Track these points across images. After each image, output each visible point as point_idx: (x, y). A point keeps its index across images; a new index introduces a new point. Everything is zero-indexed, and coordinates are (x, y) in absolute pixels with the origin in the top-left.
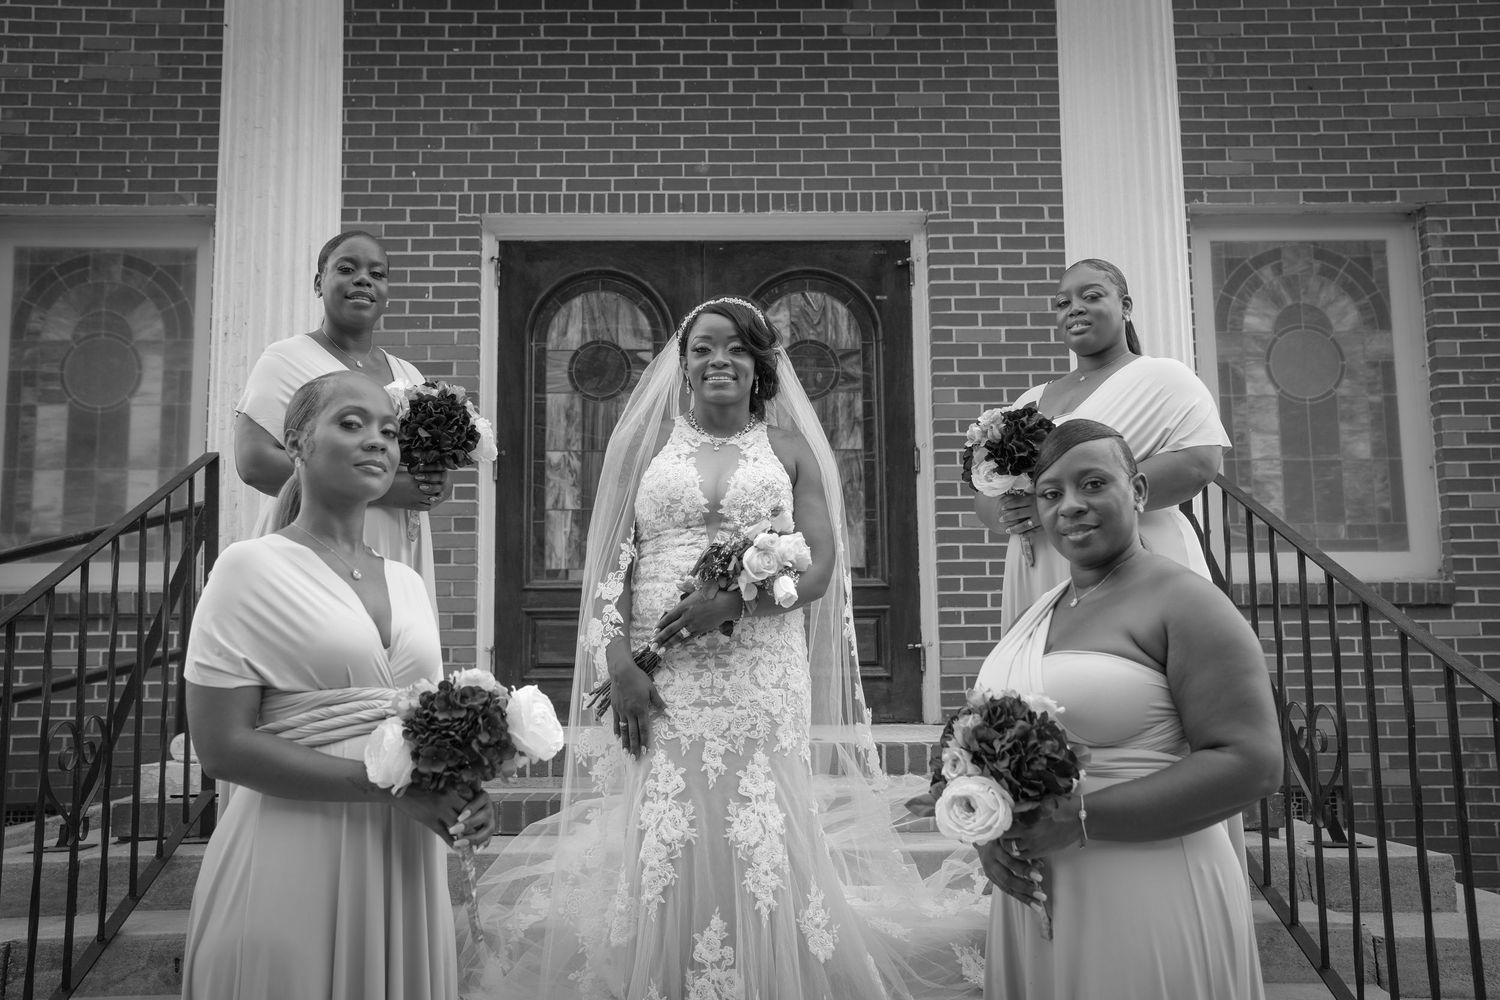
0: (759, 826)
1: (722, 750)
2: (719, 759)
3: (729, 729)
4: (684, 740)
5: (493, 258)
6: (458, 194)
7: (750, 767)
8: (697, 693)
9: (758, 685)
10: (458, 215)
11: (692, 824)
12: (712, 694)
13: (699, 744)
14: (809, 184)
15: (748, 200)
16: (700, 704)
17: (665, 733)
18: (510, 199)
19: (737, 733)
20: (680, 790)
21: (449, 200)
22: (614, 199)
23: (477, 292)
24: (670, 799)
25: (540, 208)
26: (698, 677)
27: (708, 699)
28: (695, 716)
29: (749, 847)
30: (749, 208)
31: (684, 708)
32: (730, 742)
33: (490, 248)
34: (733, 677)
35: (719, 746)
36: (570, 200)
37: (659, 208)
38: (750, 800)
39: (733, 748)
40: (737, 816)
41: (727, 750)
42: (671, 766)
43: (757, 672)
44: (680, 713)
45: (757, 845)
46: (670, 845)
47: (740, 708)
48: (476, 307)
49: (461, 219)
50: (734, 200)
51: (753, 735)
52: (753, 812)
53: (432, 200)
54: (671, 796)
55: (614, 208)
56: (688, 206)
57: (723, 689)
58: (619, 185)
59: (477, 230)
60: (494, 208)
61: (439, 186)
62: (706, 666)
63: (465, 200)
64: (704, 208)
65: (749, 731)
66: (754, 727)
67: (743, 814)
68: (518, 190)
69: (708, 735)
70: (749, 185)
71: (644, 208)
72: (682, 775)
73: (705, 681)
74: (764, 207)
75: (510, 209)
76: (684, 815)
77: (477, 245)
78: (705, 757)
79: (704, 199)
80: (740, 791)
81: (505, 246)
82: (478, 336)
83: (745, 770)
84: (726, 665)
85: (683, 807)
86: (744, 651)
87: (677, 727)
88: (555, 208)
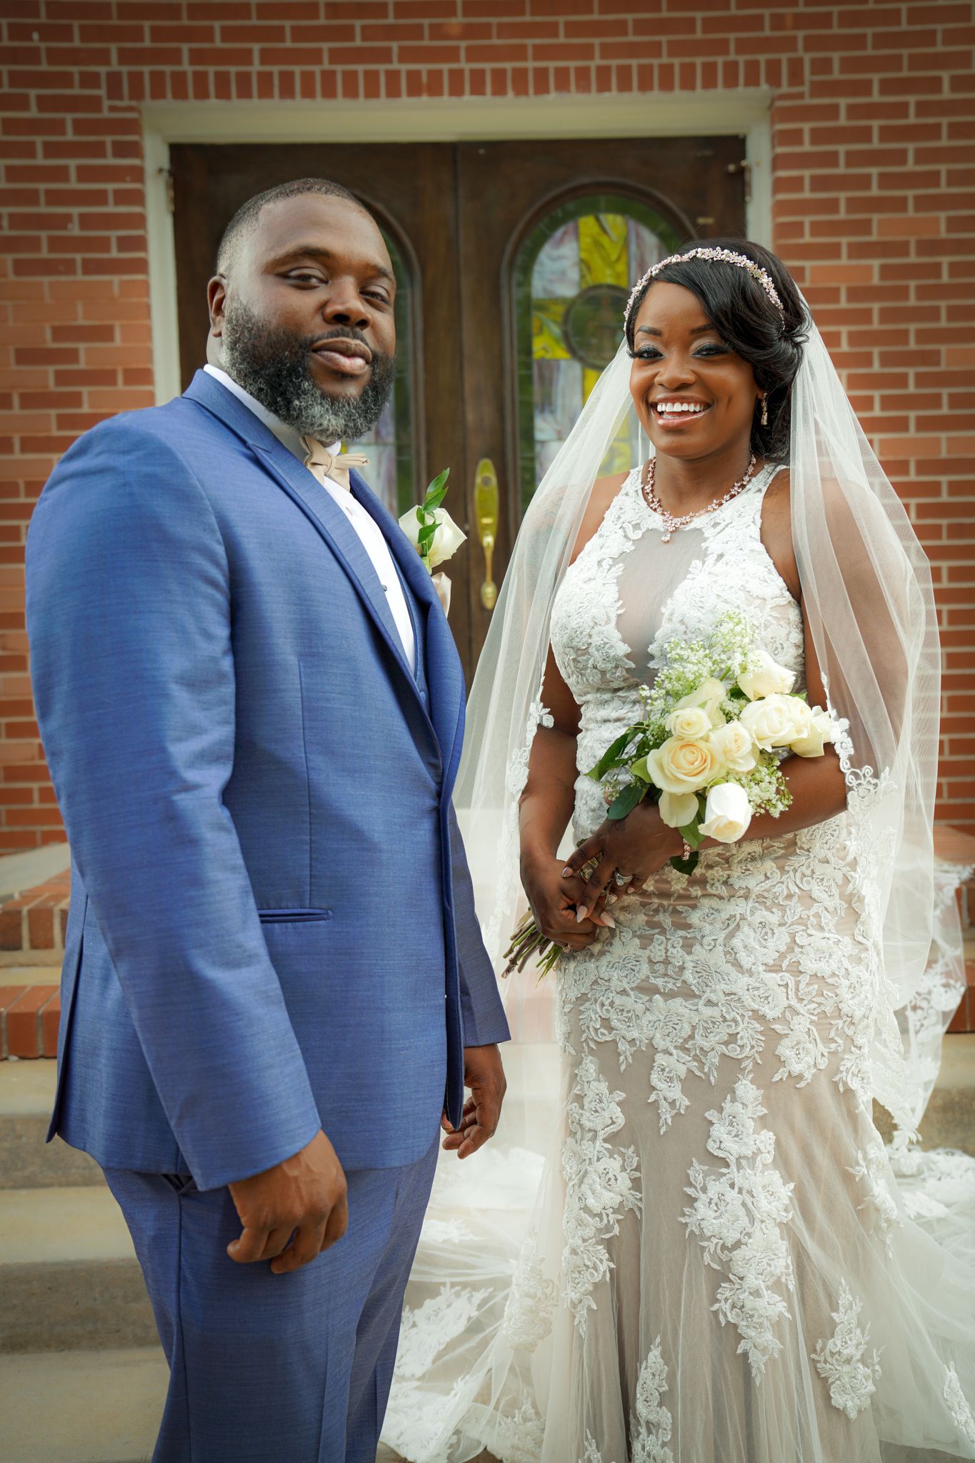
0: (742, 1212)
1: (682, 1070)
2: (678, 1086)
3: (692, 1037)
4: (622, 1046)
5: (161, 170)
6: (103, 70)
7: (727, 1105)
8: (645, 969)
9: (737, 965)
10: (106, 103)
11: (636, 1184)
12: (666, 975)
13: (647, 1056)
14: (607, 51)
15: (520, 75)
16: (647, 989)
17: (596, 1030)
18: (179, 78)
19: (706, 1045)
20: (614, 1128)
21: (90, 80)
22: (329, 77)
23: (140, 221)
24: (599, 1142)
25: (223, 93)
26: (646, 941)
27: (660, 982)
28: (640, 1008)
29: (724, 1247)
30: (521, 90)
31: (624, 992)
32: (696, 1058)
33: (155, 157)
34: (697, 948)
35: (678, 1064)
36: (265, 79)
37: (393, 92)
38: (727, 1165)
39: (701, 1069)
40: (704, 1190)
41: (690, 1071)
42: (603, 1087)
43: (736, 942)
44: (619, 1000)
45: (738, 1244)
46: (600, 1215)
47: (710, 1003)
48: (140, 244)
49: (112, 109)
50: (499, 76)
51: (733, 1050)
52: (732, 1186)
53: (65, 80)
54: (602, 1135)
55: (329, 93)
56: (434, 89)
57: (682, 968)
58: (336, 56)
59: (133, 126)
60: (158, 94)
61: (74, 57)
62: (657, 925)
63: (114, 79)
64: (457, 91)
65: (726, 1043)
66: (733, 1038)
67: (714, 1188)
68: (192, 62)
69: (659, 1042)
70: (519, 53)
71: (372, 93)
72: (619, 1104)
73: (657, 951)
74: (542, 88)
75: (180, 94)
76: (623, 1169)
77: (134, 150)
78: (655, 1079)
79: (456, 76)
80: (712, 1146)
81: (179, 152)
82: (146, 286)
83: (721, 1110)
84: (688, 927)
85: (622, 1155)
86: (714, 903)
87: (614, 1023)
88: (245, 93)
